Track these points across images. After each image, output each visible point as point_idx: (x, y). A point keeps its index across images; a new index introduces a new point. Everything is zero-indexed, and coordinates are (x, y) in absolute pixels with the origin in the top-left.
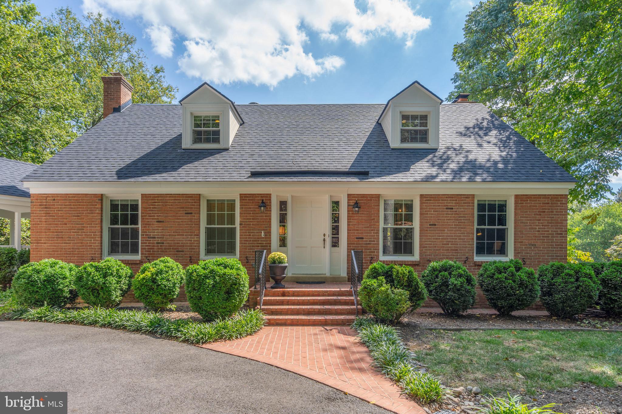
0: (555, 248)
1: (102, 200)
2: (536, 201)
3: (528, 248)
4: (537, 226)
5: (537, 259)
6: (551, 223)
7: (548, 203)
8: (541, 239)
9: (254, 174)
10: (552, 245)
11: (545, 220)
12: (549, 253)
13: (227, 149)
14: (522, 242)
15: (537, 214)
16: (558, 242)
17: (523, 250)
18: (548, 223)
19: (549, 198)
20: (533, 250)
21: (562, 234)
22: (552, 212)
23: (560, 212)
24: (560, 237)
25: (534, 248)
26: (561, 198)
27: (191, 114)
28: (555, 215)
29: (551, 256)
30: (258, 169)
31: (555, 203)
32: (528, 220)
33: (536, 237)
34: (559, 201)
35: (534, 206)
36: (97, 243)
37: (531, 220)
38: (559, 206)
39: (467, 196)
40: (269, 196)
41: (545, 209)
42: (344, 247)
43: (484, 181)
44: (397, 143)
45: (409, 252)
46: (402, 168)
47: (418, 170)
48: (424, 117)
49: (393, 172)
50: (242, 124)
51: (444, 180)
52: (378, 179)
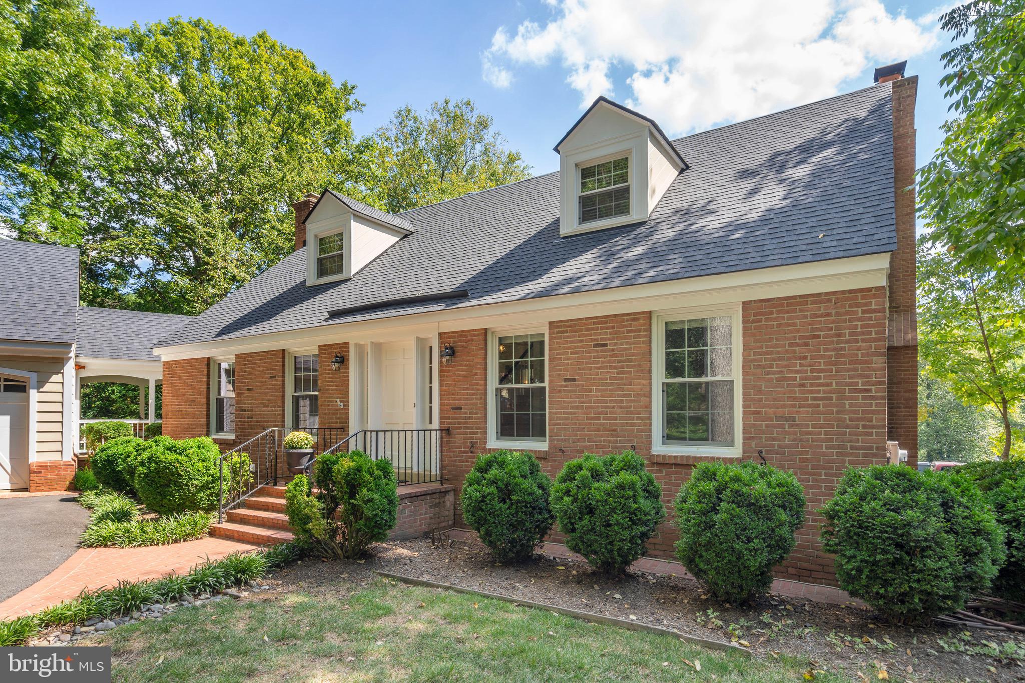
0: (847, 427)
1: (208, 365)
2: (794, 311)
3: (774, 426)
4: (797, 372)
5: (801, 453)
6: (836, 364)
7: (828, 315)
8: (809, 406)
9: (334, 315)
10: (838, 420)
11: (821, 357)
12: (832, 440)
13: (348, 280)
14: (758, 413)
15: (798, 345)
16: (857, 412)
17: (763, 432)
18: (826, 363)
19: (830, 301)
20: (787, 433)
21: (869, 391)
22: (839, 335)
23: (863, 333)
24: (864, 398)
25: (791, 426)
26: (863, 297)
28: (848, 342)
29: (839, 447)
30: (339, 309)
31: (847, 313)
32: (773, 359)
33: (795, 399)
34: (858, 305)
35: (789, 325)
37: (780, 359)
38: (860, 319)
39: (634, 317)
40: (345, 346)
41: (821, 330)
42: (436, 424)
43: (653, 281)
44: (570, 226)
45: (540, 433)
46: (536, 275)
47: (557, 274)
48: (622, 164)
49: (510, 285)
50: (406, 235)
51: (575, 291)
52: (473, 303)
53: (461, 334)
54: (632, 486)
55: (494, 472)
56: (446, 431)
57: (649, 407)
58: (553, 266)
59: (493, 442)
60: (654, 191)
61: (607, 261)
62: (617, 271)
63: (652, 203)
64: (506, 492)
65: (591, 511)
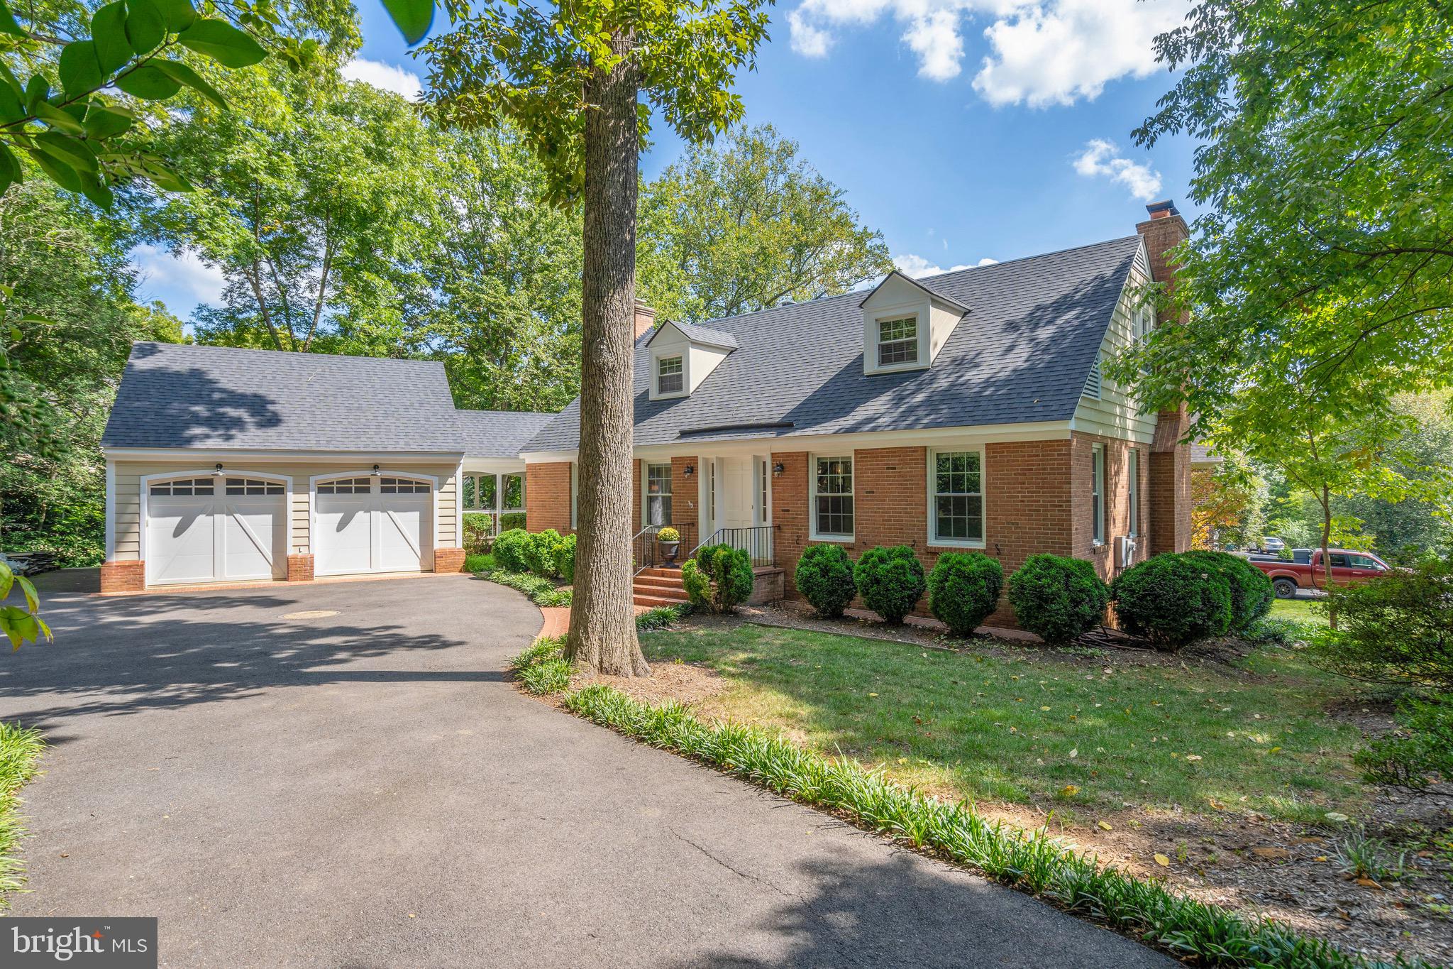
0: (1049, 529)
1: (570, 468)
2: (1017, 452)
3: (1005, 528)
4: (1019, 492)
5: (1021, 546)
6: (1042, 488)
7: (1038, 456)
8: (1027, 515)
9: (684, 434)
10: (1044, 525)
11: (1034, 483)
12: (1039, 538)
13: (688, 397)
14: (996, 519)
15: (1020, 474)
16: (1055, 520)
17: (999, 532)
18: (1037, 487)
19: (1038, 446)
20: (1013, 532)
21: (1061, 506)
22: (1044, 469)
23: (1058, 469)
24: (1059, 511)
25: (1016, 528)
26: (1058, 446)
27: (657, 358)
28: (1049, 474)
29: (1044, 542)
30: (687, 428)
31: (1048, 455)
32: (1005, 483)
33: (1018, 510)
34: (1055, 450)
35: (1014, 461)
36: (567, 514)
37: (1009, 483)
38: (1056, 460)
39: (914, 450)
40: (695, 459)
41: (1033, 465)
42: (769, 522)
43: (926, 427)
44: (872, 366)
45: (848, 530)
46: (844, 412)
47: (860, 413)
48: (911, 322)
49: (827, 420)
50: (732, 351)
51: (873, 430)
52: (798, 433)
53: (789, 455)
54: (903, 567)
55: (818, 558)
56: (777, 528)
57: (925, 513)
58: (858, 404)
59: (814, 536)
60: (936, 345)
61: (897, 405)
62: (904, 416)
63: (933, 355)
64: (825, 571)
65: (878, 582)
